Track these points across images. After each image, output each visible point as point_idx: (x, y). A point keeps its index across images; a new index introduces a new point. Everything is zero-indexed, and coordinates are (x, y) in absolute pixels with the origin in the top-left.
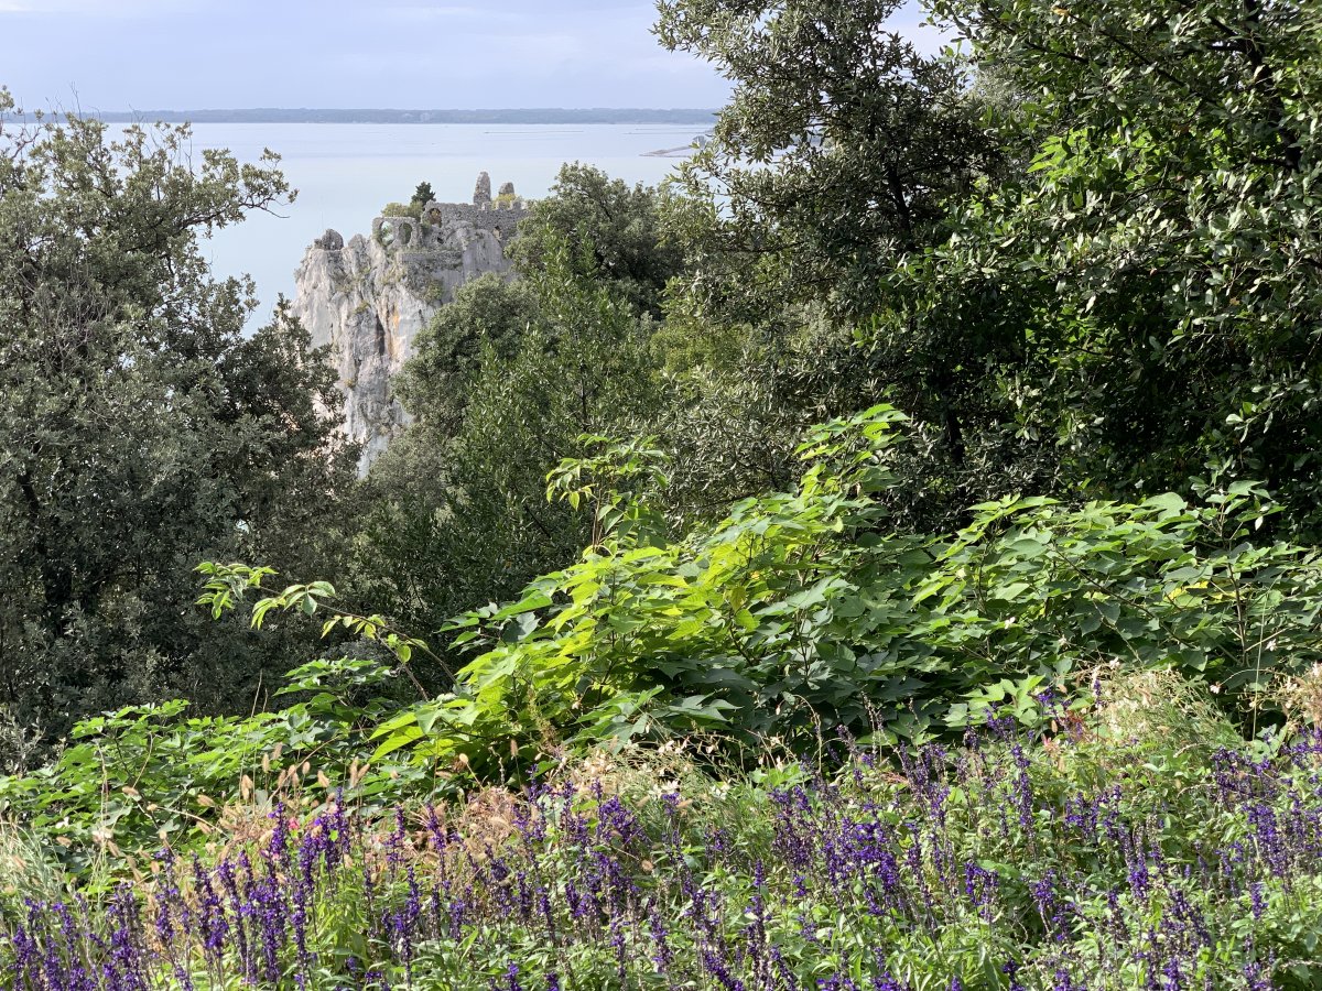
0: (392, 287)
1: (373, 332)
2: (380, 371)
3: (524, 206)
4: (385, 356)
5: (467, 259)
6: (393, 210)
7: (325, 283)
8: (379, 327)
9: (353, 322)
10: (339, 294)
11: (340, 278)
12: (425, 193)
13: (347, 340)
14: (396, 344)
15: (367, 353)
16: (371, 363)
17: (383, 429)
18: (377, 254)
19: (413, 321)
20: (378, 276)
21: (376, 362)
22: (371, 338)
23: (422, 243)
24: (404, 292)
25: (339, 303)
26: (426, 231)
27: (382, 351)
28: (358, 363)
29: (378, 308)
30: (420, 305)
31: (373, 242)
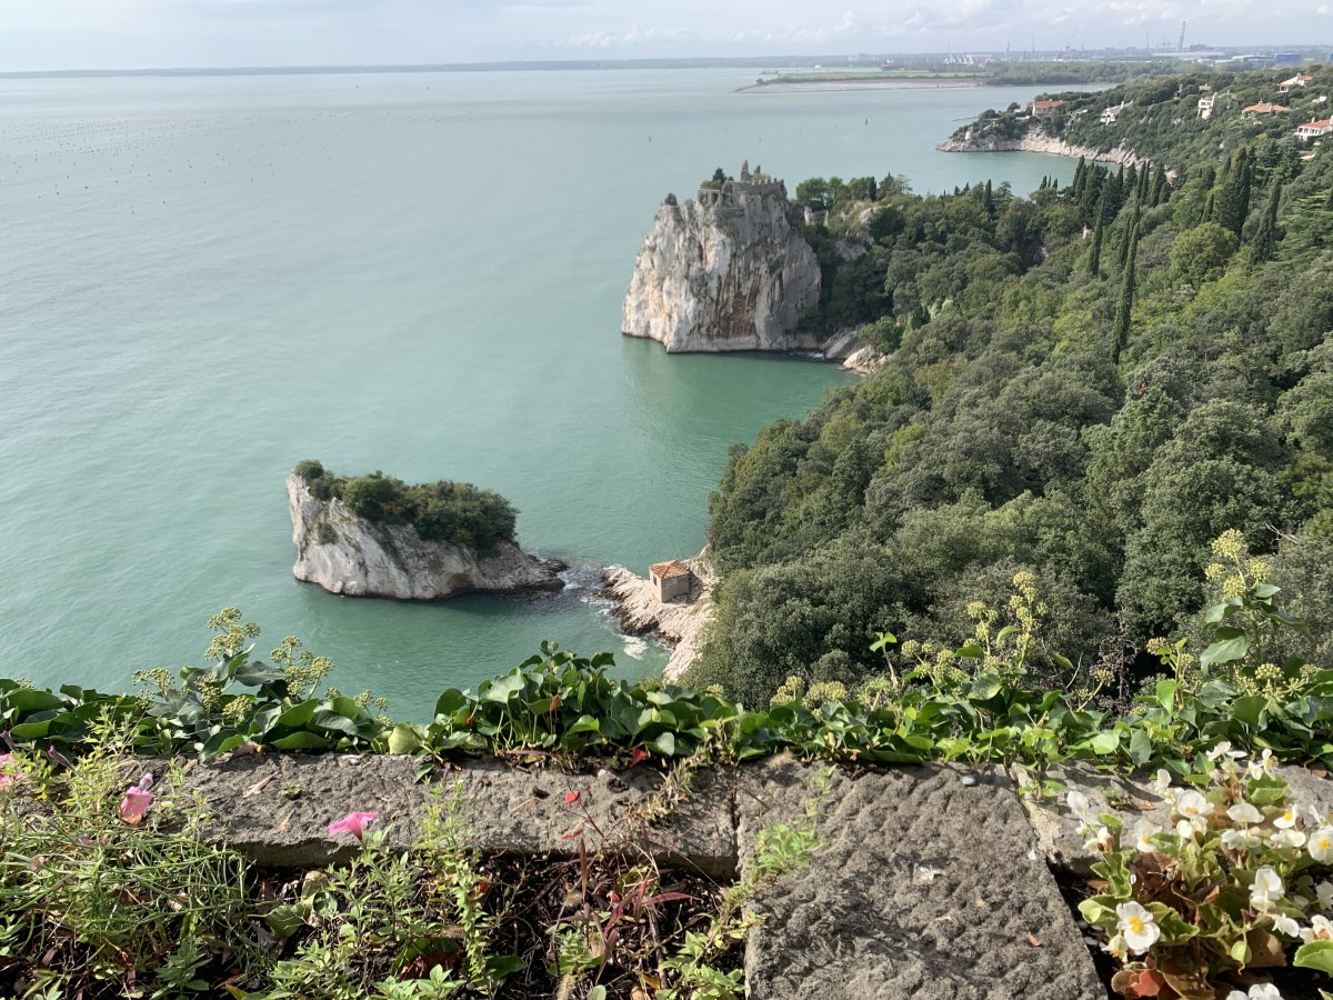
0: (708, 226)
1: (697, 250)
2: (701, 269)
3: (772, 181)
4: (704, 262)
5: (746, 212)
6: (706, 185)
7: (672, 223)
8: (700, 247)
9: (686, 244)
10: (678, 229)
11: (679, 220)
12: (719, 175)
13: (684, 253)
14: (709, 257)
15: (694, 261)
16: (696, 265)
17: (702, 299)
18: (699, 208)
19: (717, 246)
20: (700, 220)
21: (699, 265)
22: (696, 252)
23: (723, 204)
24: (714, 229)
25: (679, 233)
26: (725, 196)
27: (701, 259)
28: (689, 266)
29: (700, 237)
30: (723, 237)
31: (697, 203)
